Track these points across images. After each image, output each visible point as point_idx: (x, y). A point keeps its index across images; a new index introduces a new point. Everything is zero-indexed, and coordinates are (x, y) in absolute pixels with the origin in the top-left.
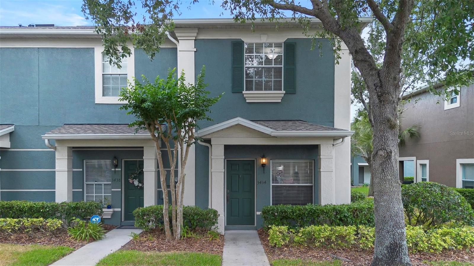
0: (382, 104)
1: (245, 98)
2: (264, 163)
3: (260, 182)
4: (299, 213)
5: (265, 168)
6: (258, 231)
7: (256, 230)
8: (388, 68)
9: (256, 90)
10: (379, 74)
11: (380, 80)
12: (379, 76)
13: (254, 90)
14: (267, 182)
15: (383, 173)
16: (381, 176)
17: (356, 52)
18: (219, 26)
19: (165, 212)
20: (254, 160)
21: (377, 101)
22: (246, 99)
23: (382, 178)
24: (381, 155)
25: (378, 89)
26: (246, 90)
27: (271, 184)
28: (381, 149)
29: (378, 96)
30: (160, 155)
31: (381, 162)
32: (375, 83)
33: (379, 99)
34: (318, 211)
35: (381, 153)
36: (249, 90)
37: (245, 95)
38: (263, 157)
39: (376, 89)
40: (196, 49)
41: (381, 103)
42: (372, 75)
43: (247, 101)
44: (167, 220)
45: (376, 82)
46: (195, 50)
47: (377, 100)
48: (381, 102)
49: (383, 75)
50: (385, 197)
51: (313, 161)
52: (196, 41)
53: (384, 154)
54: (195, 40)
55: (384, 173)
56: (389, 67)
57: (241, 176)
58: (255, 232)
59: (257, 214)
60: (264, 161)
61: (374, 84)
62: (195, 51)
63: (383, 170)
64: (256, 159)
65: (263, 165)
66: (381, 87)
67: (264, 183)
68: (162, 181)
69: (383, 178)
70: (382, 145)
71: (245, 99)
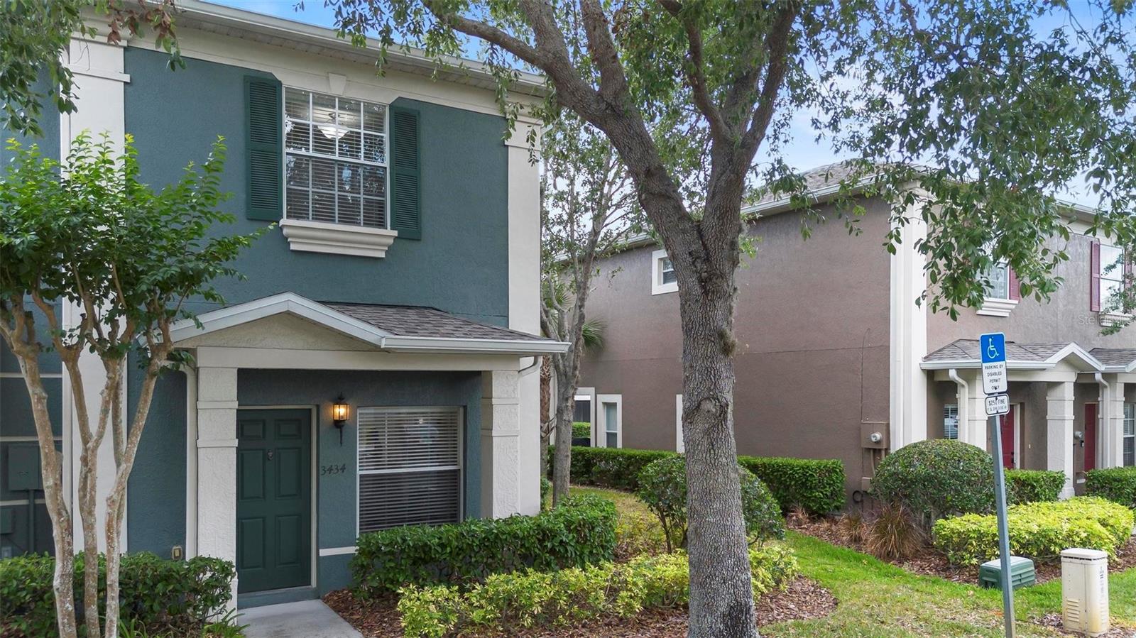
0: (709, 298)
1: (287, 239)
2: (342, 417)
3: (330, 469)
4: (457, 547)
5: (344, 429)
6: (326, 601)
7: (319, 598)
8: (721, 221)
9: (316, 219)
10: (700, 232)
11: (704, 245)
12: (701, 236)
13: (310, 218)
14: (346, 468)
15: (712, 451)
16: (708, 458)
17: (648, 173)
18: (209, 25)
19: (62, 584)
20: (310, 410)
21: (697, 290)
22: (289, 240)
23: (709, 462)
24: (708, 411)
25: (698, 265)
26: (288, 217)
27: (359, 473)
28: (708, 398)
29: (701, 280)
30: (42, 404)
31: (707, 426)
32: (692, 249)
33: (703, 287)
34: (504, 537)
35: (709, 406)
36: (298, 218)
37: (285, 231)
38: (339, 401)
39: (693, 263)
40: (129, 76)
41: (707, 295)
42: (684, 231)
43: (293, 247)
44: (70, 609)
45: (694, 247)
46: (127, 78)
47: (697, 287)
48: (706, 293)
49: (709, 234)
50: (717, 505)
51: (462, 410)
52: (127, 53)
53: (714, 410)
54: (126, 49)
55: (714, 451)
56: (723, 219)
57: (270, 454)
58: (316, 605)
59: (321, 555)
60: (341, 411)
61: (690, 253)
62: (125, 83)
63: (712, 443)
64: (318, 407)
65: (339, 424)
66: (707, 260)
67: (340, 471)
68: (48, 487)
69: (713, 462)
70: (710, 390)
71: (285, 240)
